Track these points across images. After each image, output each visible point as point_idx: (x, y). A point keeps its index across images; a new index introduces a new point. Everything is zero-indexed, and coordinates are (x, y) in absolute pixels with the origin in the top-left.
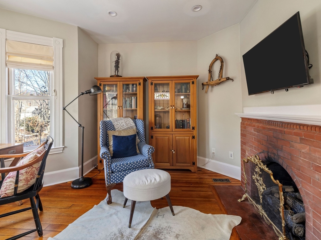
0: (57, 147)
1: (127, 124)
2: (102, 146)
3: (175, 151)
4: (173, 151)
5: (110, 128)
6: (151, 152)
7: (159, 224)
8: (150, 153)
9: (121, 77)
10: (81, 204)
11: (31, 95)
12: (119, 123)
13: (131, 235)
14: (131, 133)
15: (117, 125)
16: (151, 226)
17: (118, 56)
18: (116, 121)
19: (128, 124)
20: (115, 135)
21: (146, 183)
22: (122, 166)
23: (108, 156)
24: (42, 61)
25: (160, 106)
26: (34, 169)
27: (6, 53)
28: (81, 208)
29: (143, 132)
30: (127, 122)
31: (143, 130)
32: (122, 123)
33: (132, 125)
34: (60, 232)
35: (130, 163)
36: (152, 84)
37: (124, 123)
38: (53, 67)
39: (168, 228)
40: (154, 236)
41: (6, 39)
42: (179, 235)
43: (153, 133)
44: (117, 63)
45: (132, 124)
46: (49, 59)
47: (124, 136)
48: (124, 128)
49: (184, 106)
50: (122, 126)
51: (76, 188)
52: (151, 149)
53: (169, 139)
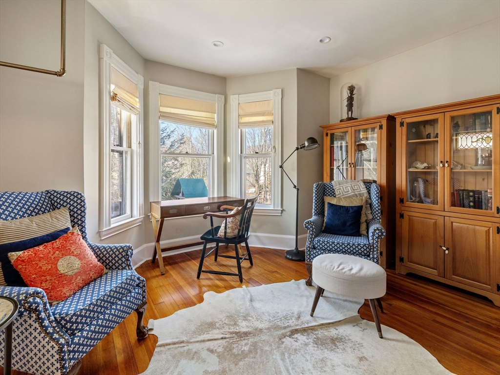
0: (276, 209)
1: (354, 190)
2: (314, 215)
3: (451, 249)
4: (445, 248)
5: (329, 194)
6: (377, 235)
7: (349, 332)
8: (375, 237)
9: (357, 119)
10: (283, 274)
11: (256, 153)
12: (341, 188)
13: (308, 323)
14: (356, 203)
15: (338, 189)
16: (337, 330)
17: (351, 89)
18: (338, 184)
19: (356, 190)
20: (332, 202)
21: (334, 269)
22: (326, 243)
23: (312, 227)
24: (264, 117)
25: (422, 163)
26: (237, 221)
27: (239, 115)
28: (281, 277)
29: (377, 204)
30: (355, 186)
31: (377, 200)
32: (346, 187)
33: (361, 192)
34: (254, 286)
35: (338, 243)
36: (402, 124)
37: (349, 188)
38: (273, 122)
39: (358, 344)
40: (332, 339)
41: (239, 104)
42: (367, 360)
43: (403, 208)
44: (351, 99)
45: (362, 190)
46: (270, 114)
47: (343, 206)
48: (349, 195)
49: (479, 163)
50: (345, 192)
51: (289, 259)
52: (377, 232)
53: (435, 223)
